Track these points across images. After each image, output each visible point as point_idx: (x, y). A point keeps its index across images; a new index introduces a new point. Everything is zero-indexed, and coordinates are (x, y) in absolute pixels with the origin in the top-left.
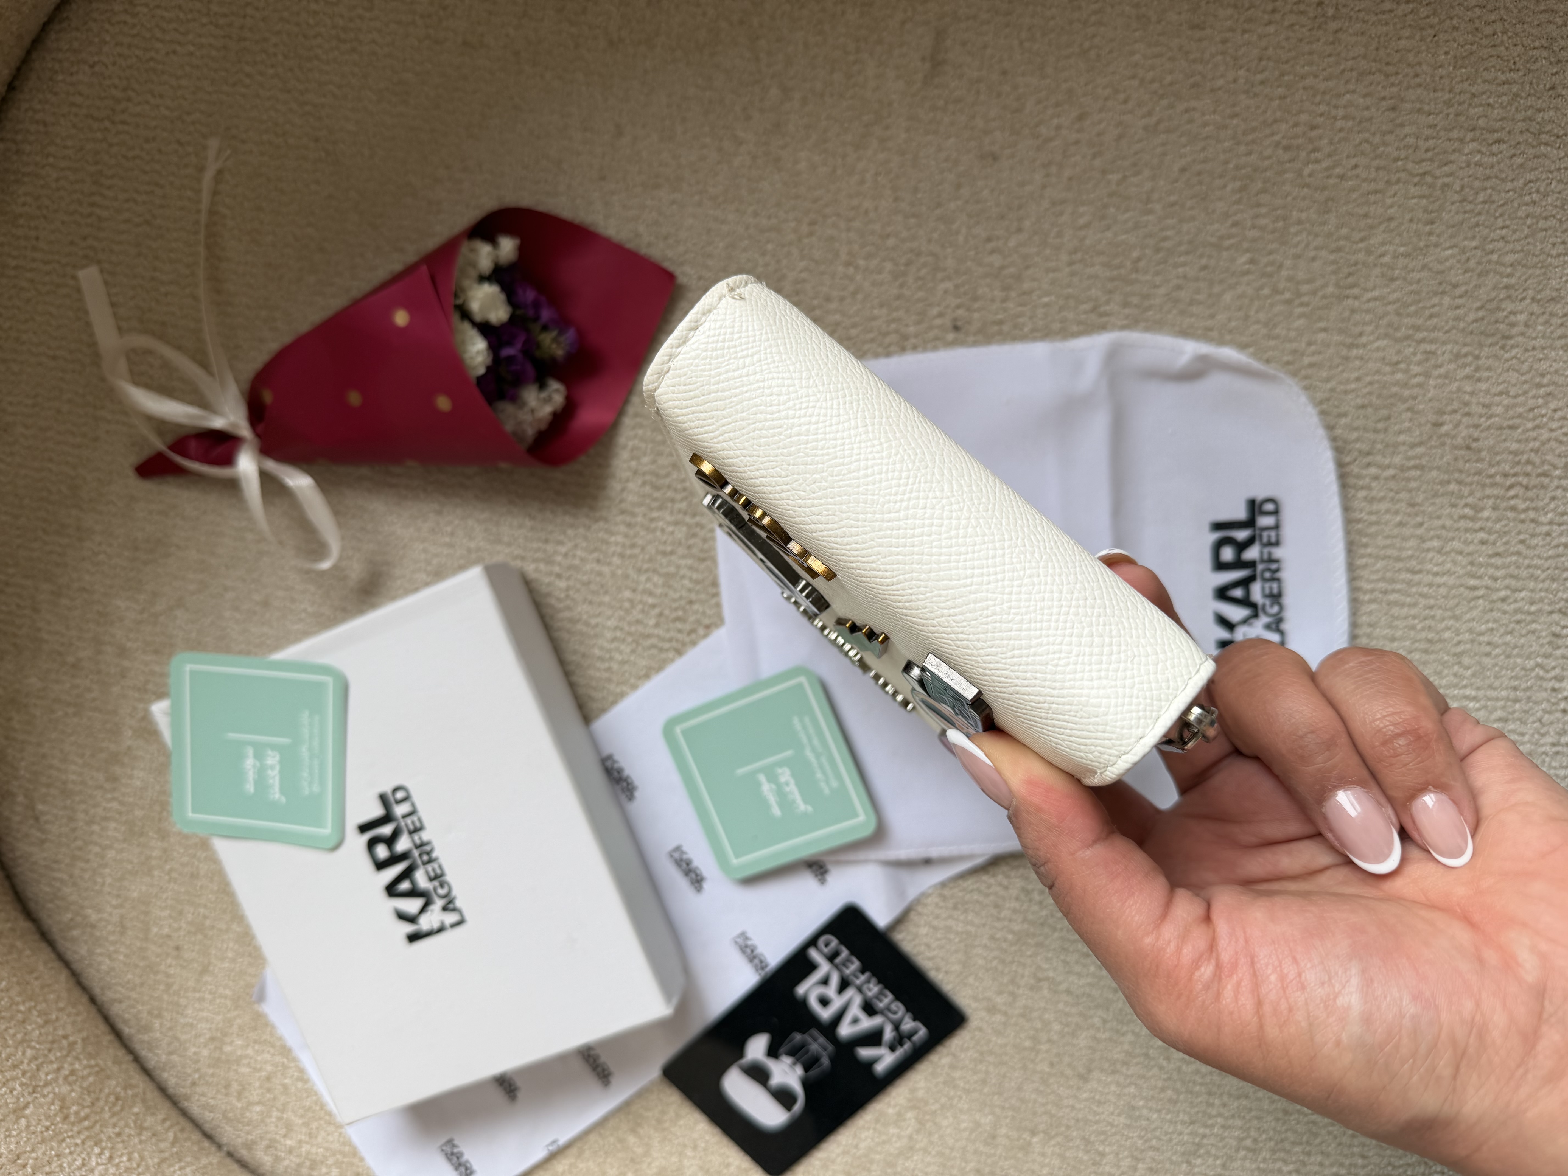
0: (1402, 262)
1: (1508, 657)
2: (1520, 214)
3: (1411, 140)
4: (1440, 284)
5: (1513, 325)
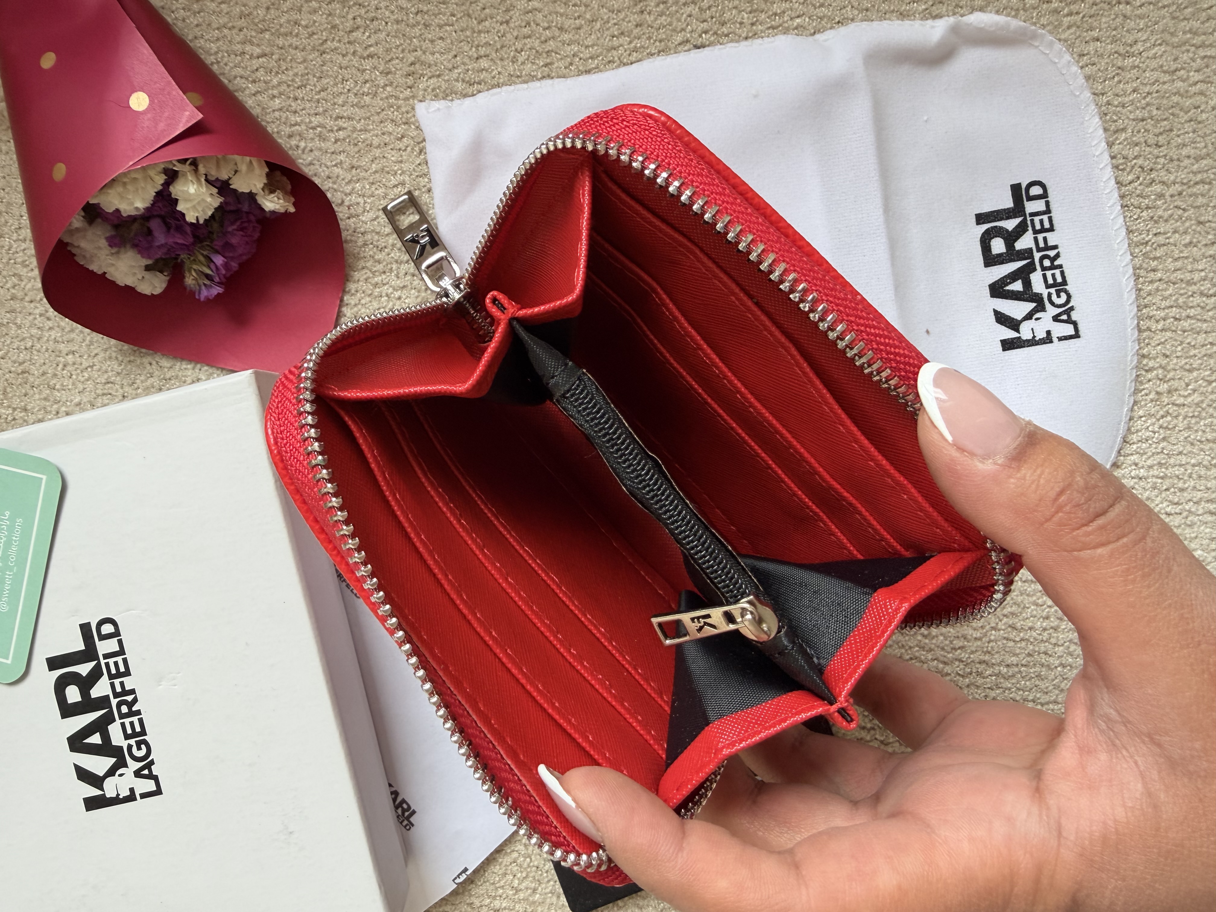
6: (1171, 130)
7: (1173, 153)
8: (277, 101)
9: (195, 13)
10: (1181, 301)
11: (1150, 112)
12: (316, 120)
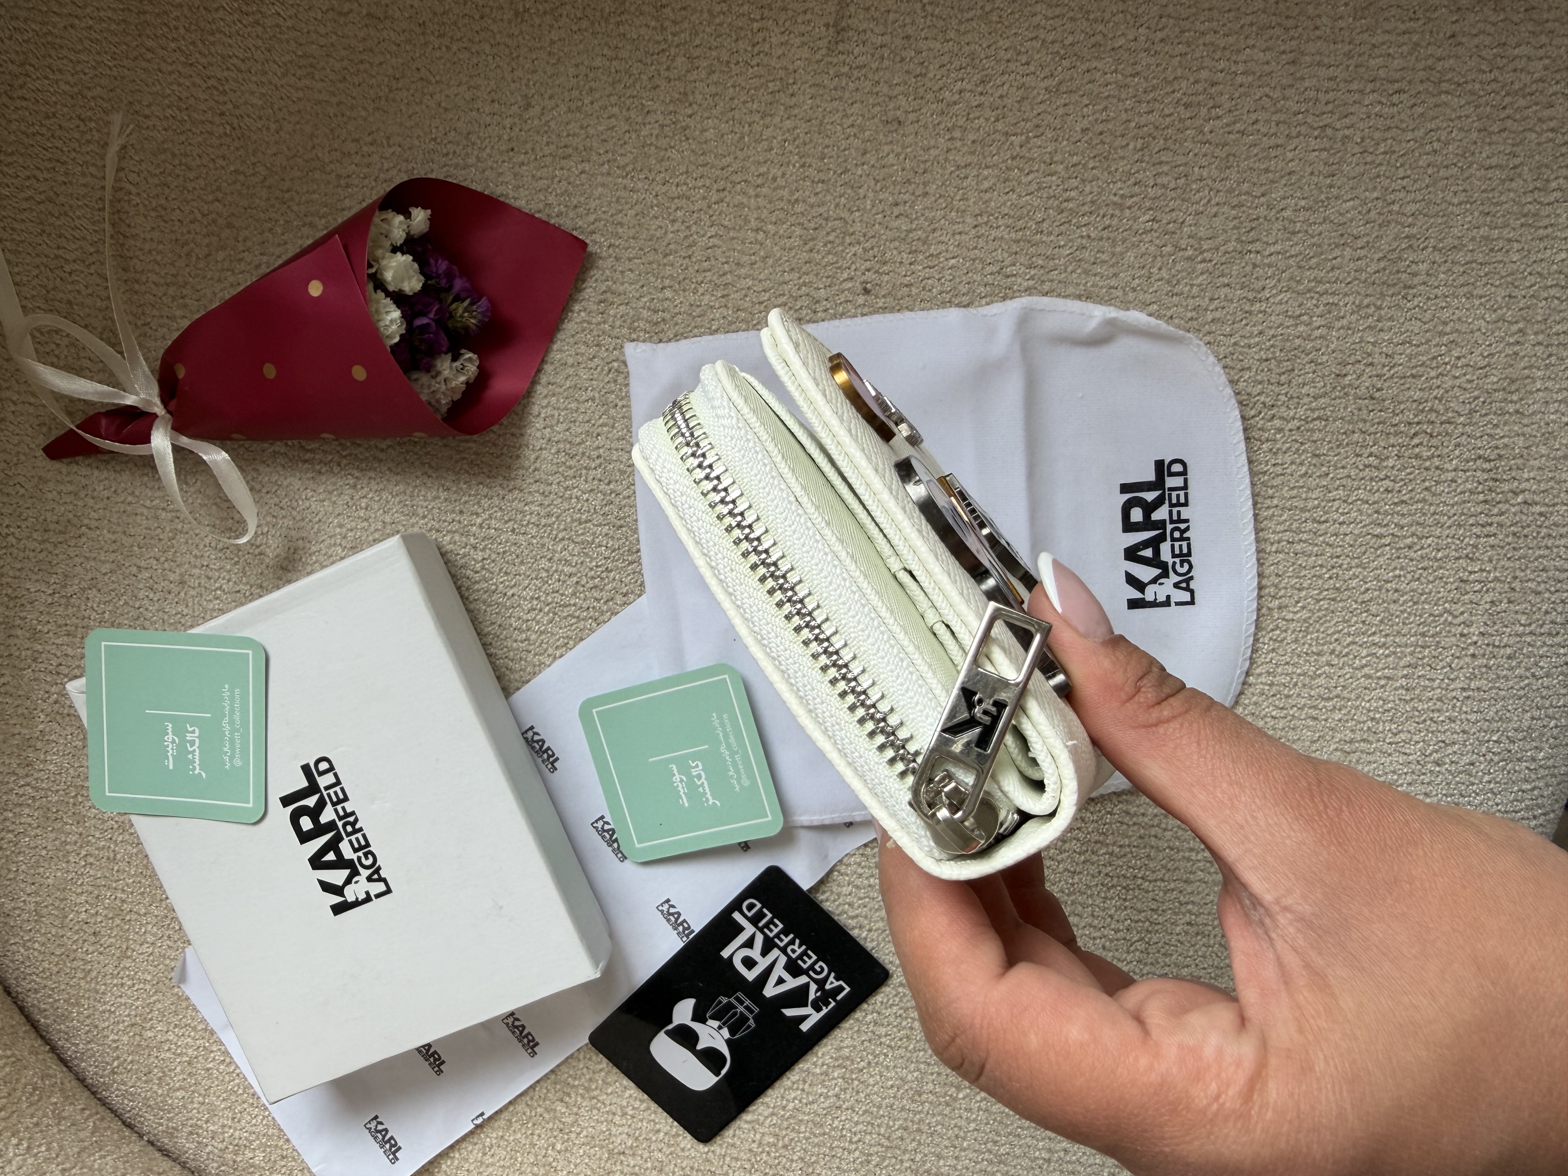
0: (1303, 215)
1: (1415, 603)
2: (1421, 163)
3: (1312, 94)
4: (1342, 235)
5: (1415, 275)
6: (1293, 370)
7: (1294, 391)
10: (1295, 525)
11: (1274, 353)
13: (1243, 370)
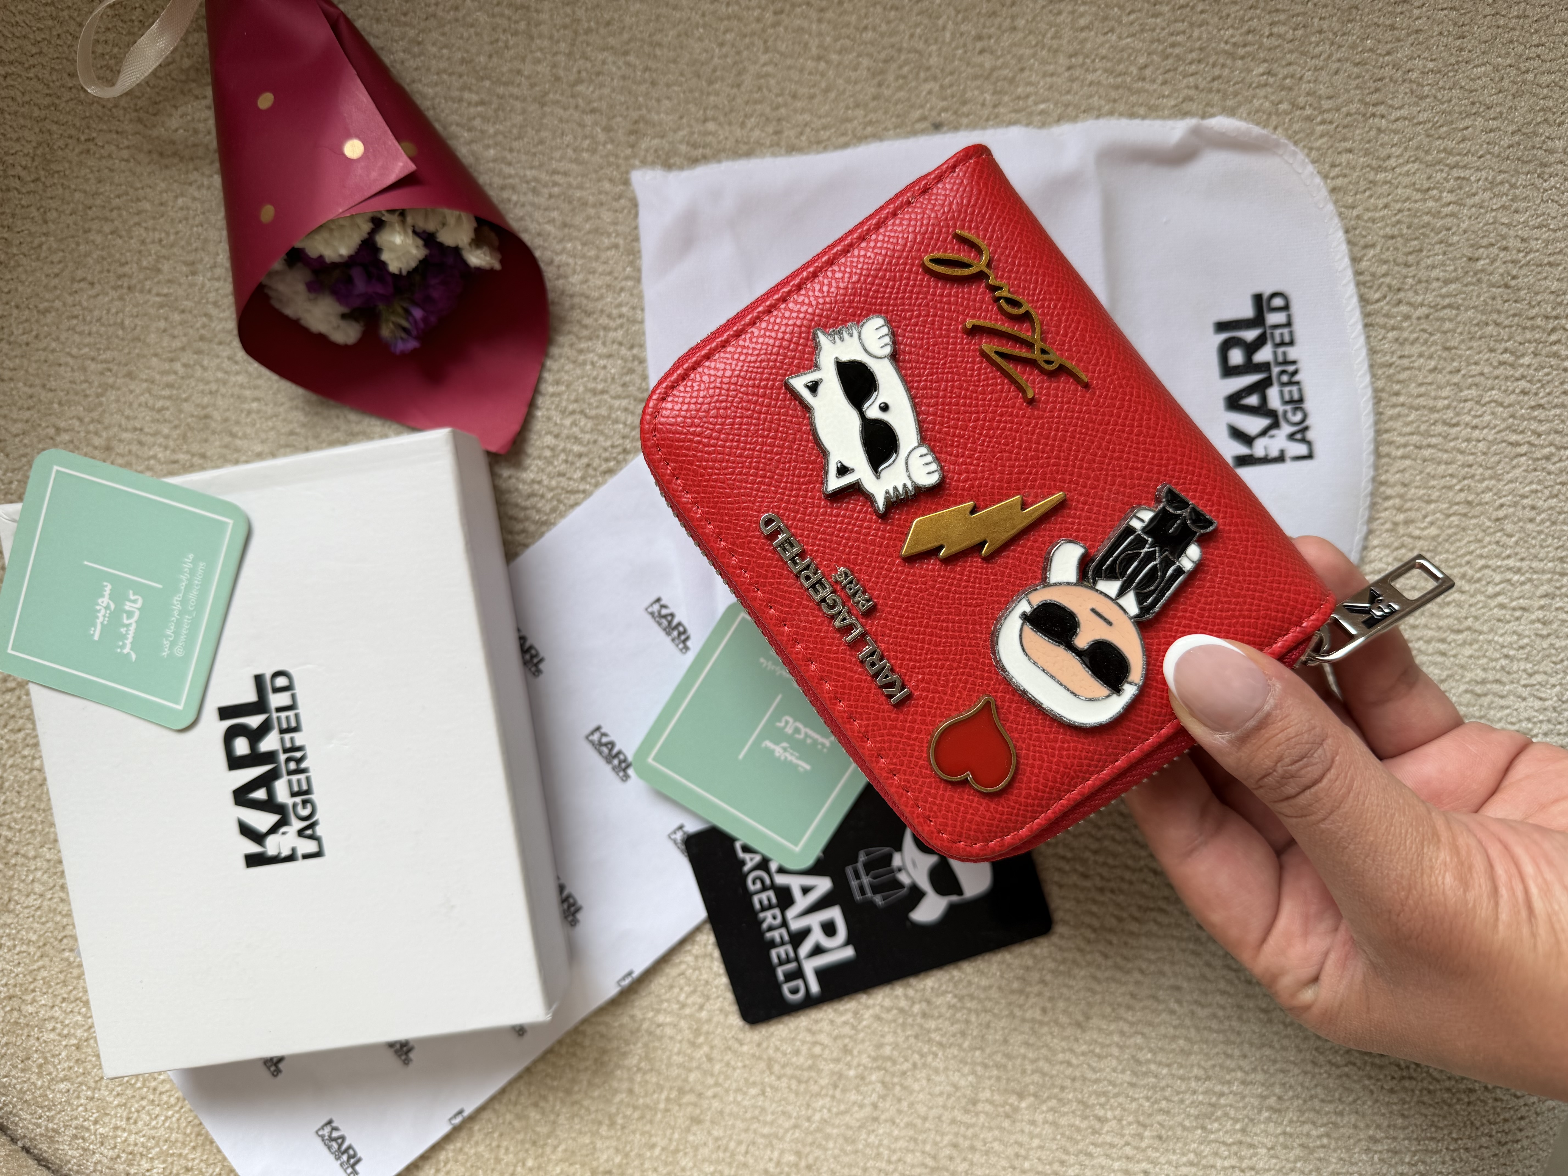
6: (1421, 250)
7: (1423, 274)
8: (492, 152)
9: (414, 56)
10: (1423, 427)
12: (529, 173)
13: (1366, 247)
